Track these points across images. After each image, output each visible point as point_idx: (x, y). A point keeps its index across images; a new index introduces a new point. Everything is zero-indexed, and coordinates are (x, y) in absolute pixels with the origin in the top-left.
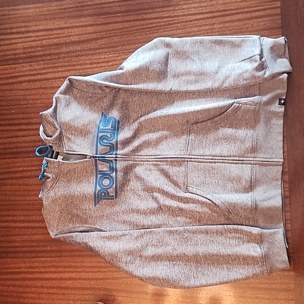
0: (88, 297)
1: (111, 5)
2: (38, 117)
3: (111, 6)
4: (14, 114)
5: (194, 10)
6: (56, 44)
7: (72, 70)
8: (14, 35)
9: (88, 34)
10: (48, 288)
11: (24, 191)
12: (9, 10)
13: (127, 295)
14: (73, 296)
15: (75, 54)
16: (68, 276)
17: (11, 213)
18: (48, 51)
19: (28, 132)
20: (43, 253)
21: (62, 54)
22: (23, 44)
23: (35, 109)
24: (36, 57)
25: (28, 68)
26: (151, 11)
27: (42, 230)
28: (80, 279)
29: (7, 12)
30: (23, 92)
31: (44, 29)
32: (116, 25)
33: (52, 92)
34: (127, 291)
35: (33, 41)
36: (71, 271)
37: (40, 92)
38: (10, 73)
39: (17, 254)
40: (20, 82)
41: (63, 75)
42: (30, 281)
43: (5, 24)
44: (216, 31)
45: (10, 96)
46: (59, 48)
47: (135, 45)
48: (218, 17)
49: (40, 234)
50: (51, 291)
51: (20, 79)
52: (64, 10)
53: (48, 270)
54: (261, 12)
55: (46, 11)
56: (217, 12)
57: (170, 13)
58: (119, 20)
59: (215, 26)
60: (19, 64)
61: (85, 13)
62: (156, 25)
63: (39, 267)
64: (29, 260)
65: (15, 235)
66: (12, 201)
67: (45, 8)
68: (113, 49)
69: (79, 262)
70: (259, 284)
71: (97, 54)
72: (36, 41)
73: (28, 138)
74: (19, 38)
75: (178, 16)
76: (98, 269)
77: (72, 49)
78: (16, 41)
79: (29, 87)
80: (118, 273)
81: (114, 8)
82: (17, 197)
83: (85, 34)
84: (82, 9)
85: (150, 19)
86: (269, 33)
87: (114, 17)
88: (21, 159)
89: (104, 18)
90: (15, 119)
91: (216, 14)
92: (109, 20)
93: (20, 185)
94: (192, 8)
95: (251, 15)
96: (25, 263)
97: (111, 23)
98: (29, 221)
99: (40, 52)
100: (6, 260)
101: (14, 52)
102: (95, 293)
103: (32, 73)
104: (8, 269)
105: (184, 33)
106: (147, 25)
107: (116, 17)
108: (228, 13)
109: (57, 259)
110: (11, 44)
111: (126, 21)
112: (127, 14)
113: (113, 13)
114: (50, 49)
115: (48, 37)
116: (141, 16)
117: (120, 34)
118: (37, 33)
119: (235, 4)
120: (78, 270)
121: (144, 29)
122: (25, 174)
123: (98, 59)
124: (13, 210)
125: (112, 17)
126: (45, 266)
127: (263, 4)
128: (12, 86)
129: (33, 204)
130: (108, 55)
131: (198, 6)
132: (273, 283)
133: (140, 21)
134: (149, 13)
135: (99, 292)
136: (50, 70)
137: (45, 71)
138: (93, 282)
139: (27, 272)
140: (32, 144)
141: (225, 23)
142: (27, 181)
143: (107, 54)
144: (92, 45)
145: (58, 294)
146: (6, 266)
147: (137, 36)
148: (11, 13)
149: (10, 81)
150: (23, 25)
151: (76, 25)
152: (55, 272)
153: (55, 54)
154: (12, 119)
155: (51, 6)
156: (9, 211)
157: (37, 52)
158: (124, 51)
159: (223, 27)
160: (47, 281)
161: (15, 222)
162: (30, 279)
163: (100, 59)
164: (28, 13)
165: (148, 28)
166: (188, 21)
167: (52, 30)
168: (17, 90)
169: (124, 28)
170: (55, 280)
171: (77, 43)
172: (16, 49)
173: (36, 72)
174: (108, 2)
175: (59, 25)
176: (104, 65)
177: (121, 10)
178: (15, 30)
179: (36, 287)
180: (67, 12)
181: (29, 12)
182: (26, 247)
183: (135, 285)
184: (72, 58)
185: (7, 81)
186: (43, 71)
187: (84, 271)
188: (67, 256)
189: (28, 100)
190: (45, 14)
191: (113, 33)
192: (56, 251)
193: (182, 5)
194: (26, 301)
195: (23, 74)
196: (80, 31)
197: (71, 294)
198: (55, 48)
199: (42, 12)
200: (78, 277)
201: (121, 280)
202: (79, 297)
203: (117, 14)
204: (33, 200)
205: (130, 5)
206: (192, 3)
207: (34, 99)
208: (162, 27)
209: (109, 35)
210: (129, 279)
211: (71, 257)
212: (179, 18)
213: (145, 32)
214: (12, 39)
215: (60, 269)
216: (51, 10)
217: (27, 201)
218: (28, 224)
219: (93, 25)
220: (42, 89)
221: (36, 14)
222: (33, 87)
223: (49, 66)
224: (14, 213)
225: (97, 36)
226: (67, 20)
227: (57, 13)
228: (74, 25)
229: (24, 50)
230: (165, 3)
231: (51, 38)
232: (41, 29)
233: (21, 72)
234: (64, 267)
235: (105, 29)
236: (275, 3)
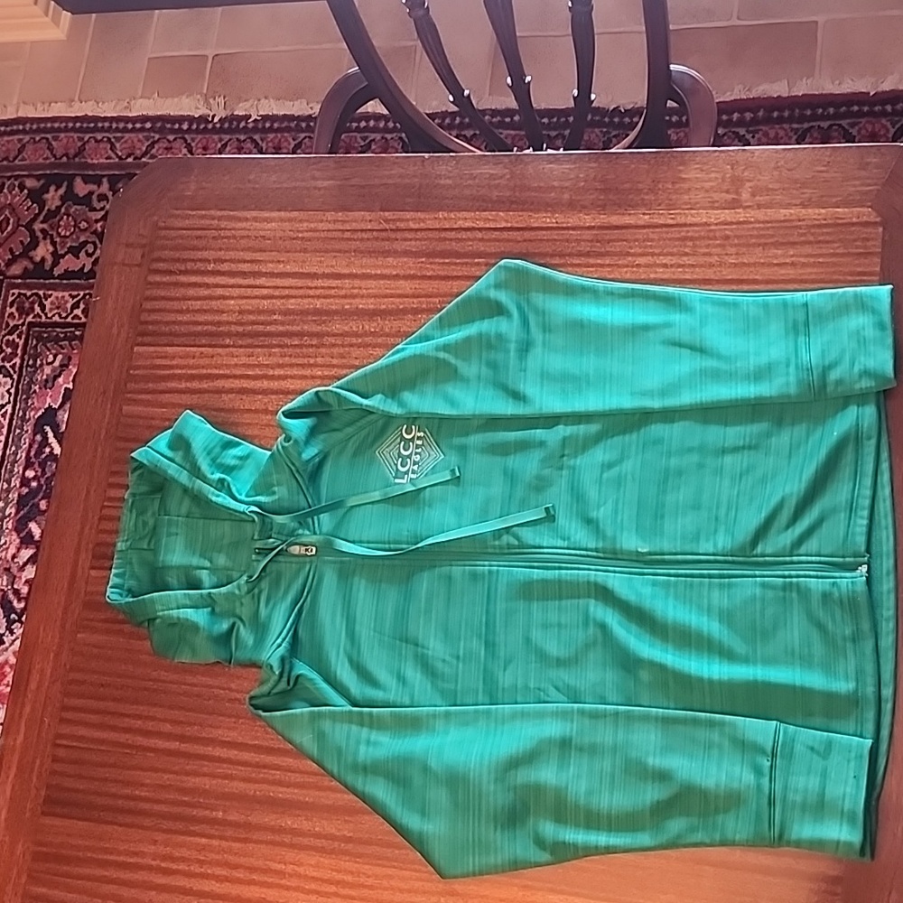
1: (464, 235)
3: (464, 237)
5: (662, 272)
6: (317, 312)
8: (223, 278)
9: (400, 296)
12: (219, 219)
15: (360, 340)
16: (257, 895)
17: (141, 709)
18: (298, 325)
20: (204, 826)
21: (328, 336)
22: (240, 302)
24: (266, 336)
25: (244, 360)
27: (210, 764)
29: (216, 222)
30: (221, 417)
31: (297, 273)
35: (264, 297)
36: (266, 882)
37: (262, 421)
38: (197, 367)
39: (139, 818)
40: (219, 392)
42: (161, 892)
43: (205, 249)
46: (324, 322)
49: (205, 775)
51: (220, 384)
52: (349, 233)
53: (209, 871)
57: (603, 272)
60: (223, 346)
61: (399, 246)
63: (188, 860)
64: (166, 836)
65: (142, 769)
66: (150, 680)
67: (305, 224)
69: (290, 863)
72: (272, 297)
74: (233, 286)
76: (333, 889)
77: (354, 327)
78: (226, 292)
79: (237, 404)
81: (471, 243)
82: (163, 673)
83: (392, 296)
84: (394, 237)
87: (466, 264)
89: (443, 263)
92: (453, 270)
94: (658, 266)
96: (155, 845)
98: (182, 738)
99: (277, 324)
100: (109, 828)
101: (217, 318)
103: (250, 373)
104: (111, 853)
107: (471, 264)
109: (238, 845)
110: (211, 298)
113: (465, 255)
114: (303, 321)
115: (301, 292)
118: (278, 280)
119: (766, 270)
120: (283, 882)
124: (148, 704)
125: (463, 264)
126: (203, 861)
127: (835, 277)
128: (198, 398)
129: (198, 696)
131: (673, 262)
136: (295, 371)
137: (282, 373)
139: (156, 869)
144: (406, 325)
146: (107, 845)
148: (223, 224)
149: (195, 385)
150: (248, 256)
151: (373, 272)
153: (312, 335)
155: (322, 221)
156: (137, 704)
157: (270, 323)
161: (148, 734)
164: (265, 230)
167: (314, 276)
168: (207, 409)
171: (368, 315)
172: (222, 312)
173: (261, 373)
174: (457, 229)
175: (332, 266)
177: (485, 250)
178: (225, 267)
180: (358, 239)
181: (266, 228)
182: (165, 802)
184: (352, 349)
185: (189, 385)
186: (278, 372)
187: (299, 887)
188: (261, 842)
190: (303, 238)
192: (236, 825)
193: (633, 255)
195: (229, 372)
196: (380, 288)
198: (315, 321)
199: (298, 231)
203: (475, 259)
205: (508, 241)
206: (659, 255)
211: (272, 847)
214: (217, 286)
215: (240, 874)
216: (317, 231)
217: (185, 684)
218: (178, 743)
219: (413, 277)
220: (267, 414)
221: (281, 234)
222: (246, 407)
223: (294, 361)
224: (149, 712)
225: (419, 305)
226: (353, 259)
227: (332, 239)
228: (368, 271)
229: (240, 317)
230: (595, 247)
231: (309, 297)
232: (289, 271)
233: (225, 368)
234: (252, 869)
235: (441, 291)
236: (865, 278)
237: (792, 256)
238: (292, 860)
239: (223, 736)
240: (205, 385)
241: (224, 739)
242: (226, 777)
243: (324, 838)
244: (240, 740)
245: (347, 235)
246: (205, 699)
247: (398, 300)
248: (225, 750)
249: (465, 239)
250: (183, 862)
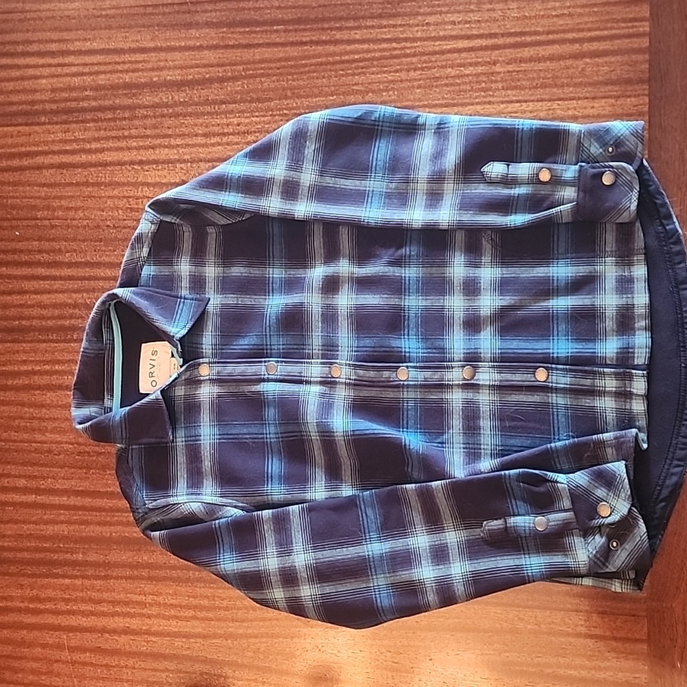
0: (164, 675)
2: (75, 251)
4: (20, 239)
5: (451, 29)
6: (128, 86)
7: (160, 146)
8: (33, 58)
9: (205, 66)
10: (72, 649)
11: (30, 419)
13: (257, 677)
14: (130, 673)
15: (171, 111)
16: (122, 625)
18: (109, 99)
19: (49, 282)
20: (66, 568)
21: (140, 108)
22: (52, 80)
23: (70, 230)
24: (80, 112)
25: (60, 136)
26: (351, 24)
27: (67, 513)
28: (148, 633)
29: (21, 4)
30: (44, 191)
31: (103, 49)
32: (269, 50)
33: (111, 195)
34: (258, 668)
35: (74, 75)
36: (129, 612)
37: (84, 192)
38: (16, 146)
39: (5, 566)
40: (39, 168)
41: (139, 158)
42: (32, 630)
43: (12, 31)
44: (499, 79)
45: (13, 197)
46: (134, 95)
47: (310, 99)
48: (505, 47)
49: (62, 522)
50: (77, 656)
51: (39, 160)
52: (151, 9)
53: (75, 608)
54: (604, 43)
55: (109, 9)
56: (503, 35)
57: (395, 32)
58: (278, 40)
59: (498, 68)
60: (38, 124)
61: (200, 18)
62: (361, 55)
63: (55, 600)
64: (31, 580)
68: (260, 105)
69: (150, 594)
70: (566, 668)
71: (221, 113)
72: (82, 74)
73: (49, 296)
74: (42, 66)
75: (415, 40)
76: (191, 613)
77: (164, 98)
78: (37, 72)
79: (58, 179)
80: (238, 624)
81: (269, 11)
82: (13, 433)
83: (198, 66)
84: (194, 10)
85: (349, 42)
86: (621, 90)
87: (266, 31)
88: (29, 345)
89: (244, 32)
90: (21, 251)
91: (500, 41)
92: (254, 38)
93: (23, 405)
94: (446, 23)
95: (580, 48)
96: (22, 589)
97: (259, 45)
98: (37, 491)
99: (89, 100)
101: (30, 97)
102: (182, 666)
103: (67, 148)
105: (424, 79)
106: (341, 54)
107: (271, 32)
108: (528, 39)
109: (100, 582)
110: (23, 78)
111: (292, 44)
112: (296, 26)
113: (264, 23)
114: (114, 95)
115: (110, 67)
116: (329, 34)
117: (278, 71)
118: (86, 57)
119: (545, 22)
120: (144, 611)
121: (334, 63)
122: (36, 379)
123: (223, 124)
125: (263, 31)
126: (68, 599)
127: (609, 25)
128: (20, 175)
129: (50, 451)
130: (246, 117)
131: (460, 19)
132: (600, 667)
133: (326, 45)
134: (347, 28)
135: (192, 666)
136: (111, 144)
137: (98, 146)
138: (178, 642)
139: (25, 610)
140: (57, 312)
141: (520, 61)
142: (38, 396)
143: (245, 114)
144: (213, 93)
145: (96, 665)
147: (317, 78)
148: (28, 6)
149: (16, 163)
150: (55, 36)
151: (177, 44)
152: (92, 613)
153: (124, 108)
154: (14, 251)
157: (83, 100)
158: (285, 112)
159: (514, 71)
160: (71, 634)
161: (4, 490)
162: (31, 627)
163: (228, 125)
164: (69, 10)
165: (343, 62)
166: (435, 53)
167: (120, 51)
168: (29, 185)
169: (287, 59)
170: (90, 632)
171: (177, 86)
172: (35, 91)
173: (78, 147)
176: (236, 140)
177: (283, 17)
178: (34, 48)
179: (44, 646)
180: (159, 14)
181: (70, 8)
182: (27, 550)
183: (278, 654)
184: (163, 119)
185: (9, 163)
186: (94, 146)
187: (159, 614)
188: (121, 578)
189: (54, 210)
190: (107, 15)
191: (262, 68)
192: (97, 565)
193: (424, 14)
194: (18, 677)
195: (47, 148)
196: (185, 60)
197: (126, 666)
198: (126, 94)
199: (101, 9)
200: (144, 628)
201: (244, 641)
202: (145, 674)
203: (273, 26)
204: (52, 442)
205: (304, 7)
206: (447, 13)
207: (69, 209)
208: (375, 63)
209: (251, 72)
210: (264, 640)
211: (131, 581)
212: (416, 45)
213: (336, 71)
214: (27, 66)
215: (104, 608)
216: (121, 8)
217: (35, 442)
218: (34, 496)
219: (216, 47)
220: (88, 186)
221: (85, 13)
222: (67, 181)
223: (109, 134)
224: (3, 470)
225: (224, 74)
226: (156, 33)
227: (135, 14)
228: (173, 43)
229: (53, 95)
230: (386, 8)
231: (118, 71)
232: (96, 48)
233: (43, 145)
234: (114, 603)
235: (244, 59)
236: (636, 24)
237: (569, 7)
238: (151, 591)
239: (76, 486)
240: (25, 162)
241: (77, 489)
242: (82, 523)
243: (179, 569)
244: (93, 488)
245: (149, 10)
246: (55, 454)
247: (203, 70)
248: (79, 498)
249: (263, 8)
250: (50, 601)
